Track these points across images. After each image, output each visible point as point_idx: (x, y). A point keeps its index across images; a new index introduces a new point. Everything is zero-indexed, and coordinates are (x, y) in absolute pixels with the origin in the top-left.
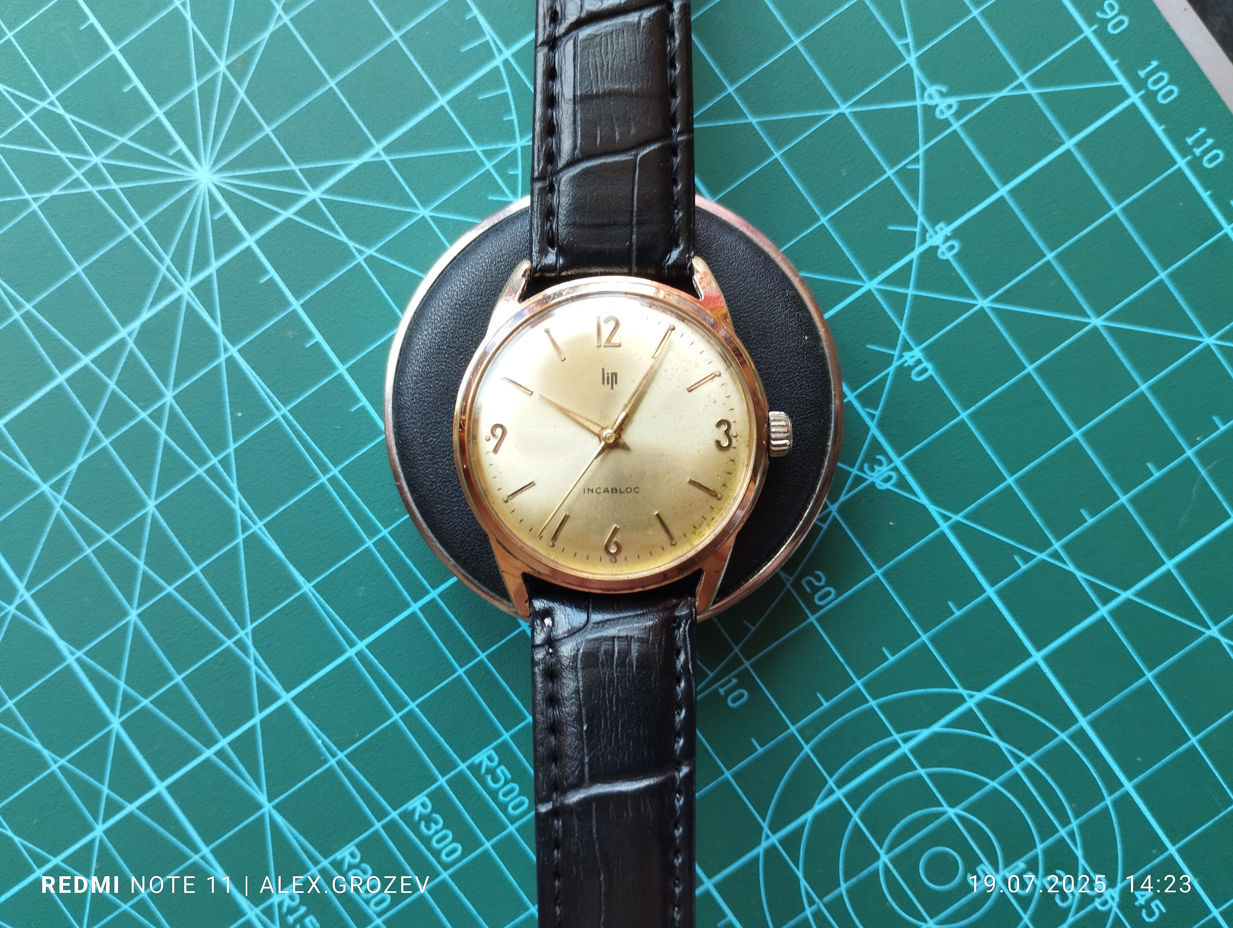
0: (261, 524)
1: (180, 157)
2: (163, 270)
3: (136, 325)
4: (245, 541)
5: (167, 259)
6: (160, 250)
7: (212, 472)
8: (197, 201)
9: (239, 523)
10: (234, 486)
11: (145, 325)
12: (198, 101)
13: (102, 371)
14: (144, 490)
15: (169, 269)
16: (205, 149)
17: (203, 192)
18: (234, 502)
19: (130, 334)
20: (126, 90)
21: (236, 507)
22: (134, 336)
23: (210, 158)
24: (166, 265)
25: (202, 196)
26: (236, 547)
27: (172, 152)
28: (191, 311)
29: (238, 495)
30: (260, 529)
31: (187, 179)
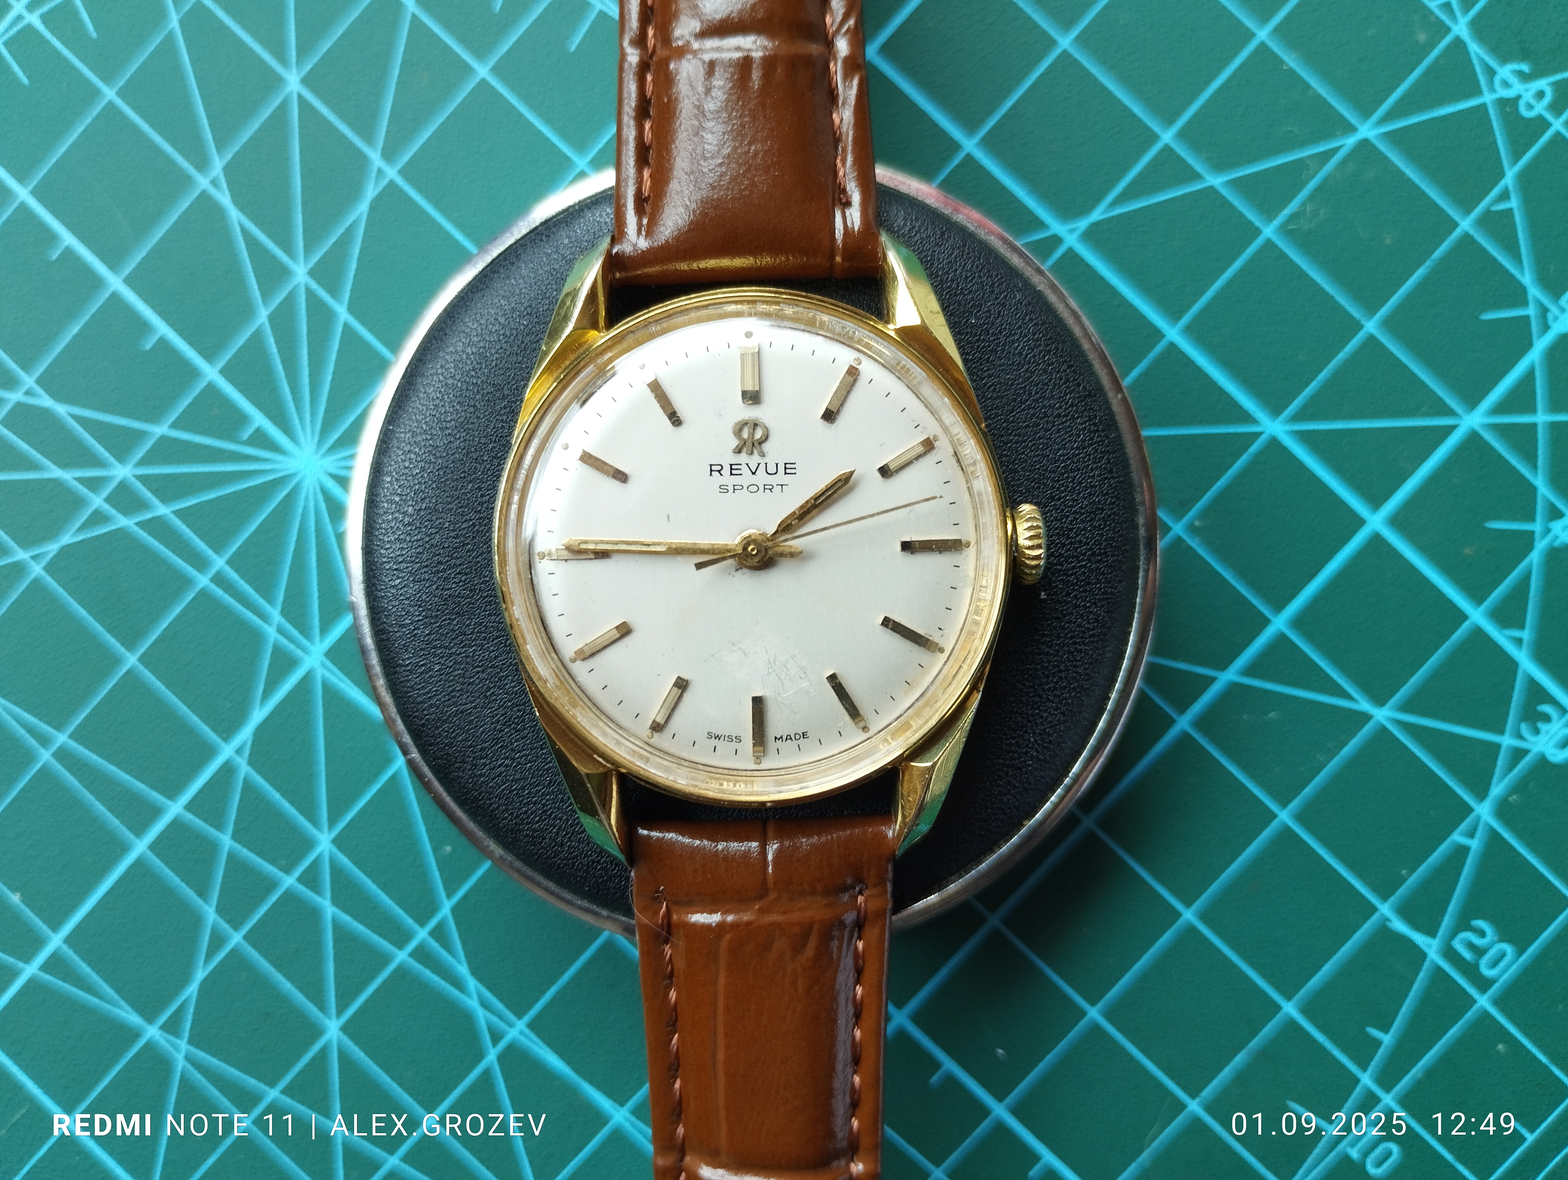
0: (521, 1025)
1: (260, 439)
2: (271, 633)
3: (245, 734)
4: (501, 1058)
5: (275, 614)
6: (261, 602)
7: (422, 954)
8: (305, 508)
9: (484, 1028)
10: (463, 969)
11: (260, 731)
12: (272, 340)
13: (206, 821)
14: (316, 1005)
15: (281, 631)
16: (301, 419)
17: (311, 490)
18: (469, 995)
19: (239, 751)
20: (148, 347)
21: (473, 1004)
22: (247, 752)
23: (313, 432)
24: (275, 625)
25: (311, 497)
26: (487, 1072)
27: (246, 434)
28: (331, 694)
29: (472, 983)
30: (521, 1033)
31: (280, 474)
